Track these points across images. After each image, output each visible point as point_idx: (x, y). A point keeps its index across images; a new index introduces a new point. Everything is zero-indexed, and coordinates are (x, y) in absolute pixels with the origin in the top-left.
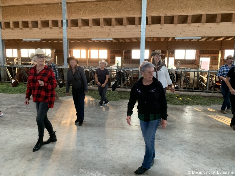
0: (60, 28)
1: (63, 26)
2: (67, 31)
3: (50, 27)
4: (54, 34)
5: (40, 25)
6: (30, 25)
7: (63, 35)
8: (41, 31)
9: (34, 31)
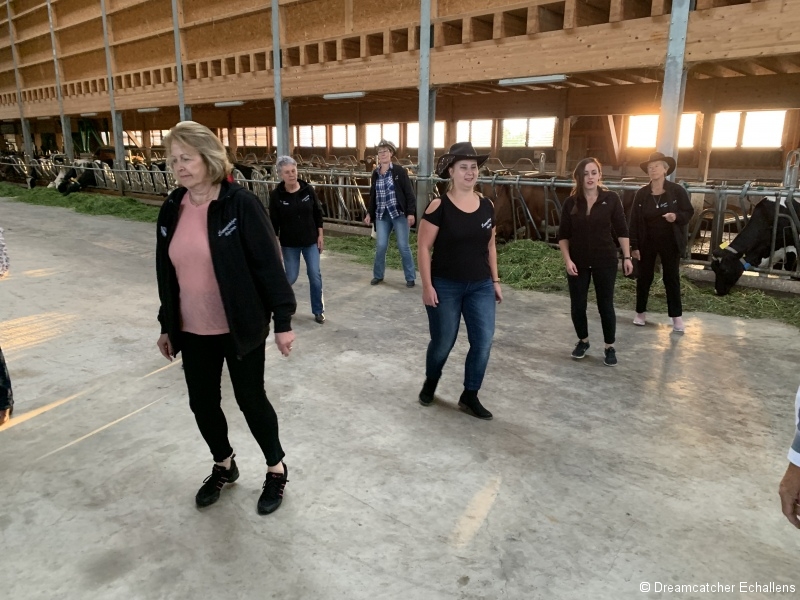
0: (658, 19)
1: (675, 10)
2: (688, 32)
3: (611, 19)
4: (624, 49)
5: (572, 16)
6: (531, 23)
7: (667, 48)
8: (571, 40)
9: (544, 46)
